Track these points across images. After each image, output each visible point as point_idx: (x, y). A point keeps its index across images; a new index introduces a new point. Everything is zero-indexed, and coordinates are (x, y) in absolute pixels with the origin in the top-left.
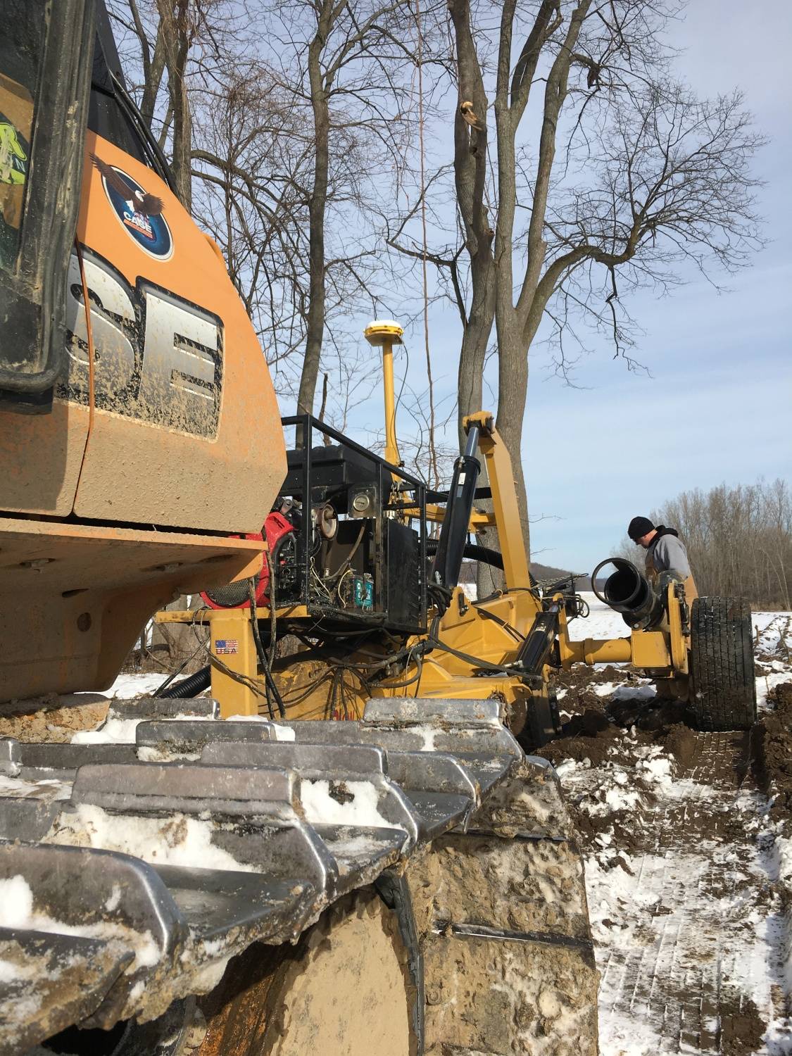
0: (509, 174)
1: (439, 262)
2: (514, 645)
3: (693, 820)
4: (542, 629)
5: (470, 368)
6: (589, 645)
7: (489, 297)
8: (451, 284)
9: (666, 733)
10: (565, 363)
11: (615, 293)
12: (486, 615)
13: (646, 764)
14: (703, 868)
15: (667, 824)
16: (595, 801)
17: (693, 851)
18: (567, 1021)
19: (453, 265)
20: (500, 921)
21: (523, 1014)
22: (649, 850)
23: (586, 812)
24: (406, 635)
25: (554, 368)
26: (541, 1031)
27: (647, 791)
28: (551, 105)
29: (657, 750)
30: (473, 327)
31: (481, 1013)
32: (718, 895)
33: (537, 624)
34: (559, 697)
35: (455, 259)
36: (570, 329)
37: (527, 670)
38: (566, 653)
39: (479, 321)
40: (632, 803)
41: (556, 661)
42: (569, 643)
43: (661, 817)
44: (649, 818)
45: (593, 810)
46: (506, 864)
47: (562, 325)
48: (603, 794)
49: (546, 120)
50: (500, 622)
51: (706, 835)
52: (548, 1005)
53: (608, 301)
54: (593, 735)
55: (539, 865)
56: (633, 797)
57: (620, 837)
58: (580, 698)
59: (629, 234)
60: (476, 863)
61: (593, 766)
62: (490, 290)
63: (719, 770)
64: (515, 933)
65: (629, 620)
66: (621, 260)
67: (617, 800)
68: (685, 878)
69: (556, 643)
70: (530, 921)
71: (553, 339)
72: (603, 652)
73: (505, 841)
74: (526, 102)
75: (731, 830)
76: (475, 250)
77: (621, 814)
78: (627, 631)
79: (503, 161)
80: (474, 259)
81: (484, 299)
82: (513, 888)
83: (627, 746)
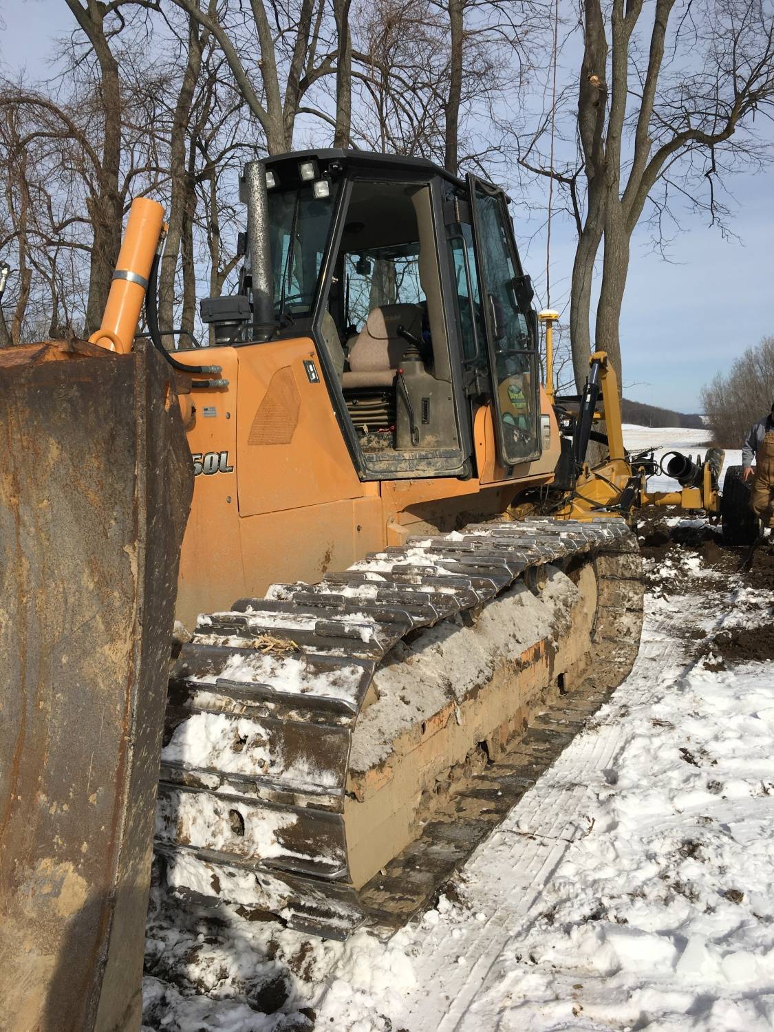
0: (622, 79)
1: (560, 178)
2: (614, 494)
3: (703, 583)
4: (631, 487)
5: (582, 270)
6: (659, 495)
7: (601, 213)
8: (570, 200)
9: (701, 546)
10: (662, 242)
11: (714, 169)
12: (598, 477)
13: (686, 561)
14: (702, 600)
15: (690, 584)
16: (654, 573)
17: (700, 595)
18: (636, 598)
19: (572, 183)
20: (619, 574)
21: (624, 597)
22: (679, 594)
23: (649, 578)
24: (564, 491)
25: (652, 245)
26: (629, 601)
27: (684, 573)
28: (662, 8)
29: (695, 554)
30: (587, 238)
31: (613, 598)
32: (705, 608)
33: (629, 484)
34: (639, 526)
35: (575, 177)
36: (668, 211)
37: (623, 509)
38: (644, 499)
39: (592, 232)
40: (673, 575)
41: (638, 503)
42: (646, 494)
43: (687, 581)
44: (680, 582)
45: (653, 577)
46: (622, 560)
47: (661, 207)
48: (658, 570)
49: (657, 22)
50: (606, 481)
51: (708, 589)
52: (631, 594)
53: (707, 175)
54: (658, 546)
55: (631, 559)
56: (673, 572)
57: (665, 589)
58: (655, 527)
59: (730, 112)
60: (614, 560)
61: (656, 562)
62: (602, 207)
63: (728, 565)
64: (624, 578)
65: (682, 483)
66: (720, 138)
67: (664, 573)
68: (692, 603)
69: (639, 494)
70: (627, 574)
71: (652, 220)
72: (666, 499)
73: (622, 553)
74: (640, 11)
75: (721, 587)
76: (592, 174)
77: (667, 579)
78: (680, 488)
79: (617, 68)
80: (590, 182)
81: (597, 214)
82: (623, 566)
83: (677, 552)
